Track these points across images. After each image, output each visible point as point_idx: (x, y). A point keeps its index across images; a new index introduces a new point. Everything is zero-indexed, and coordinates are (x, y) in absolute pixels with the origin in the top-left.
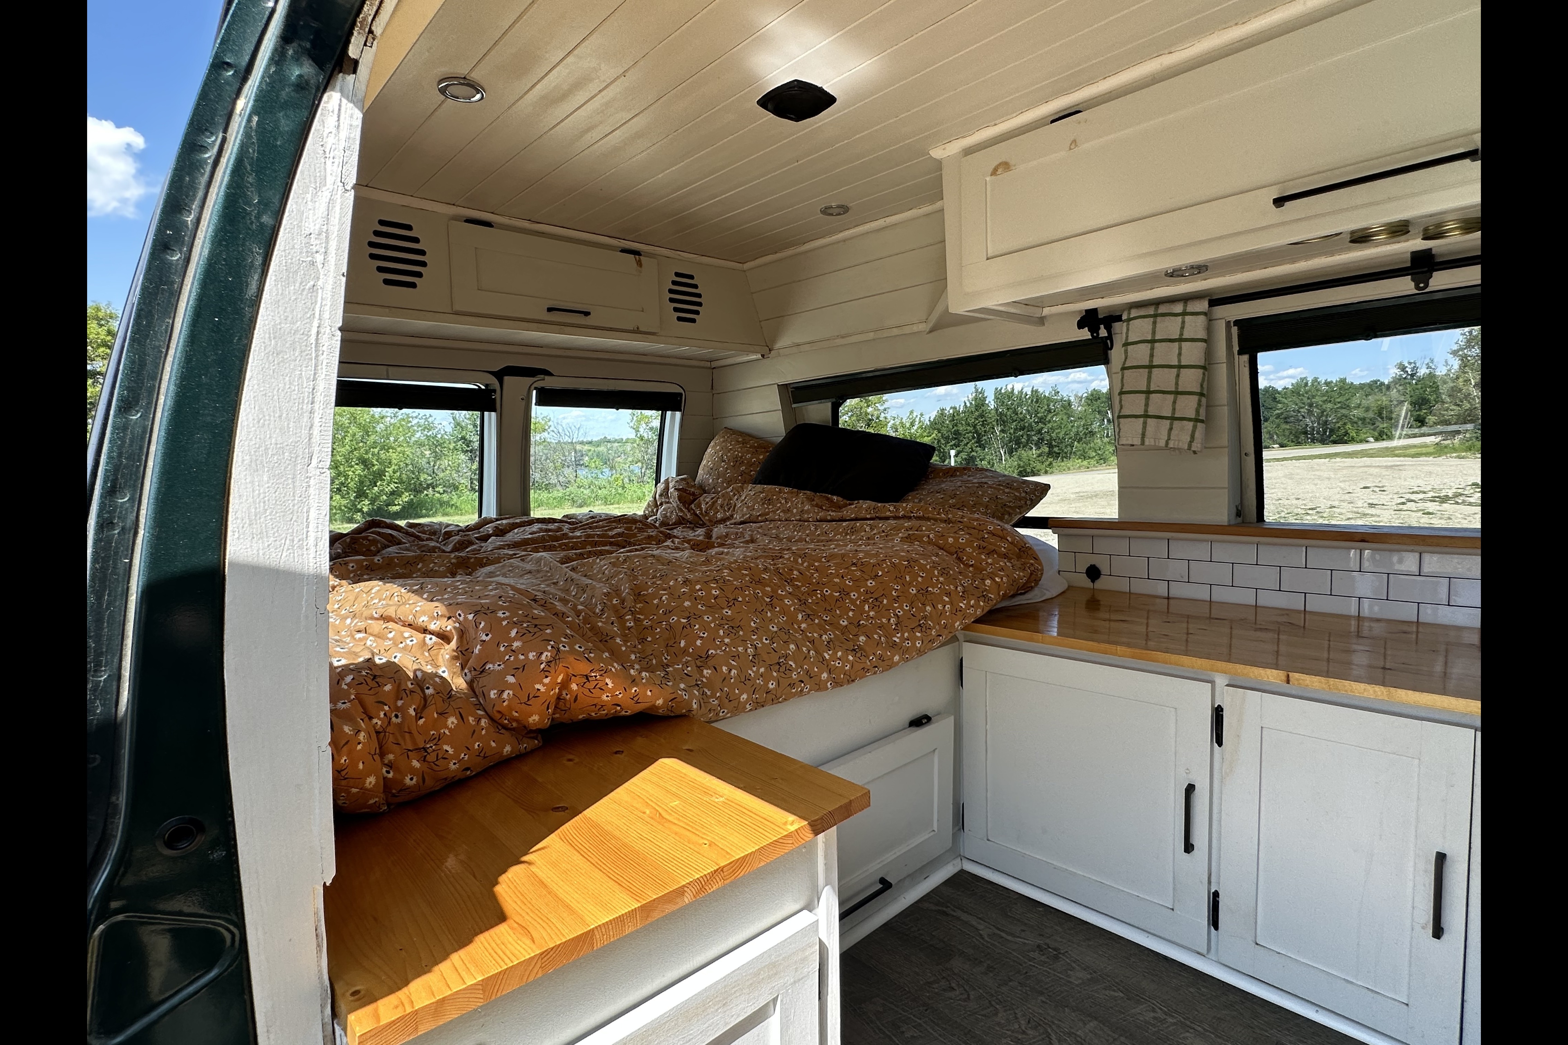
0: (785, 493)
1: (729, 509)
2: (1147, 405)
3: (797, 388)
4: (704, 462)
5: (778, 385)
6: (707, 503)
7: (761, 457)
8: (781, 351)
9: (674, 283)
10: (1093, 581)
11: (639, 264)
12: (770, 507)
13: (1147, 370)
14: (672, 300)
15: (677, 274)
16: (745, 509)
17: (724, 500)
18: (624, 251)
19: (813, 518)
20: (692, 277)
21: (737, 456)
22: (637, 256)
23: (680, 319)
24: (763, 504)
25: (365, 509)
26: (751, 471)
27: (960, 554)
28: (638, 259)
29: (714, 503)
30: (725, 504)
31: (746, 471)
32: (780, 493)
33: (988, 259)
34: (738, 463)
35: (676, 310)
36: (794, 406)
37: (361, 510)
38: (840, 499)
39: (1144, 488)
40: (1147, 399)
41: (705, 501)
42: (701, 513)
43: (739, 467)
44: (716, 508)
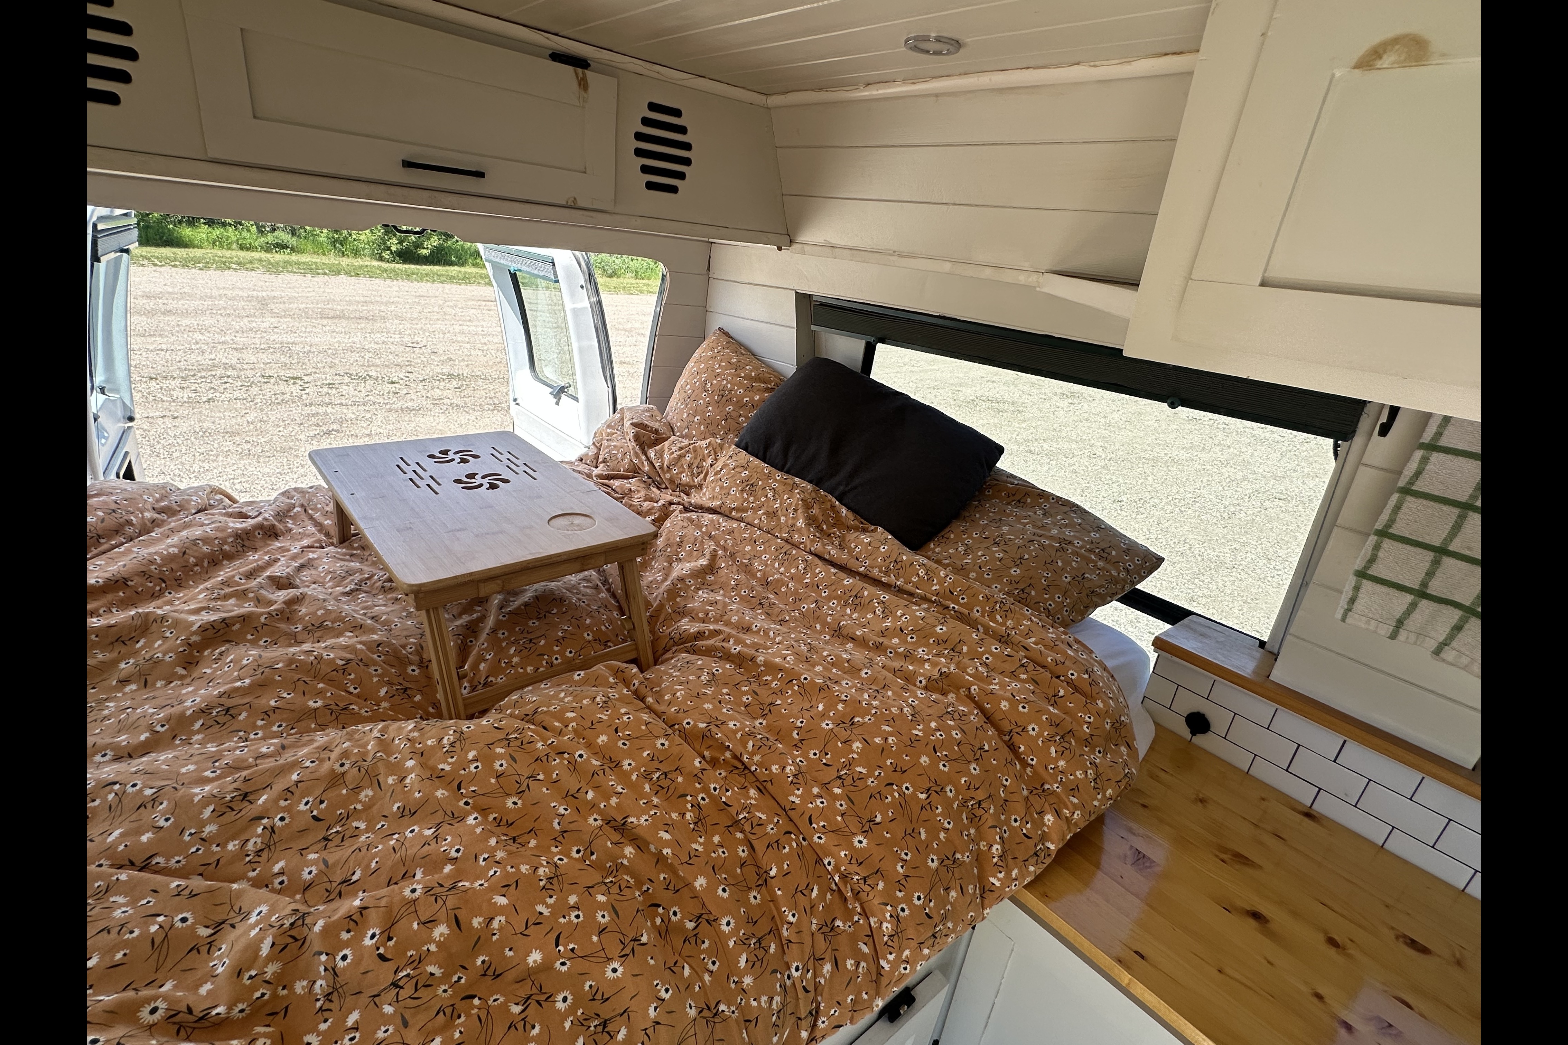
0: (775, 480)
1: (699, 474)
2: (1430, 574)
3: (822, 304)
4: (681, 382)
5: (797, 293)
6: (672, 453)
7: (757, 398)
8: (807, 248)
9: (646, 121)
10: (1193, 733)
11: (583, 84)
12: (751, 499)
13: (1456, 511)
14: (639, 153)
15: (653, 107)
16: (717, 489)
17: (696, 458)
18: (557, 57)
19: (806, 547)
20: (677, 113)
21: (725, 386)
22: (580, 70)
23: (650, 186)
24: (742, 491)
25: (394, 248)
26: (740, 416)
27: (1016, 738)
28: (580, 75)
29: (681, 457)
30: (695, 465)
31: (734, 414)
32: (769, 477)
33: (1263, 284)
34: (724, 399)
35: (645, 169)
36: (813, 328)
37: (389, 249)
38: (851, 515)
39: (1338, 654)
40: (1436, 563)
41: (669, 450)
42: (661, 467)
43: (725, 406)
44: (682, 465)
